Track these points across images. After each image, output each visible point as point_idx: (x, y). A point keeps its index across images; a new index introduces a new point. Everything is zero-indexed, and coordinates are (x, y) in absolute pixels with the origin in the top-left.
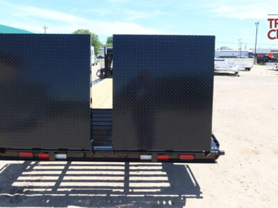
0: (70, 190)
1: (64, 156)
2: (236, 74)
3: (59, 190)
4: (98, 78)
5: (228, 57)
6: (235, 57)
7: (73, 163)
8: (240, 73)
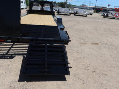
0: (13, 54)
1: (10, 41)
2: (86, 16)
3: (8, 54)
4: (27, 14)
5: (84, 9)
6: (87, 9)
7: (15, 44)
8: (87, 16)
